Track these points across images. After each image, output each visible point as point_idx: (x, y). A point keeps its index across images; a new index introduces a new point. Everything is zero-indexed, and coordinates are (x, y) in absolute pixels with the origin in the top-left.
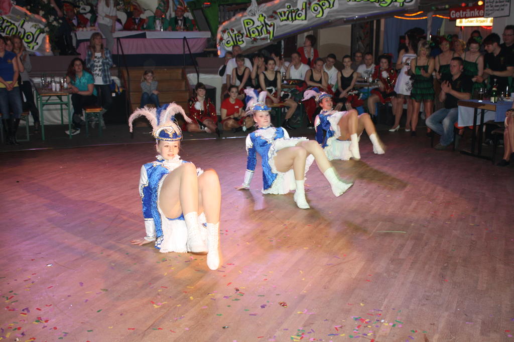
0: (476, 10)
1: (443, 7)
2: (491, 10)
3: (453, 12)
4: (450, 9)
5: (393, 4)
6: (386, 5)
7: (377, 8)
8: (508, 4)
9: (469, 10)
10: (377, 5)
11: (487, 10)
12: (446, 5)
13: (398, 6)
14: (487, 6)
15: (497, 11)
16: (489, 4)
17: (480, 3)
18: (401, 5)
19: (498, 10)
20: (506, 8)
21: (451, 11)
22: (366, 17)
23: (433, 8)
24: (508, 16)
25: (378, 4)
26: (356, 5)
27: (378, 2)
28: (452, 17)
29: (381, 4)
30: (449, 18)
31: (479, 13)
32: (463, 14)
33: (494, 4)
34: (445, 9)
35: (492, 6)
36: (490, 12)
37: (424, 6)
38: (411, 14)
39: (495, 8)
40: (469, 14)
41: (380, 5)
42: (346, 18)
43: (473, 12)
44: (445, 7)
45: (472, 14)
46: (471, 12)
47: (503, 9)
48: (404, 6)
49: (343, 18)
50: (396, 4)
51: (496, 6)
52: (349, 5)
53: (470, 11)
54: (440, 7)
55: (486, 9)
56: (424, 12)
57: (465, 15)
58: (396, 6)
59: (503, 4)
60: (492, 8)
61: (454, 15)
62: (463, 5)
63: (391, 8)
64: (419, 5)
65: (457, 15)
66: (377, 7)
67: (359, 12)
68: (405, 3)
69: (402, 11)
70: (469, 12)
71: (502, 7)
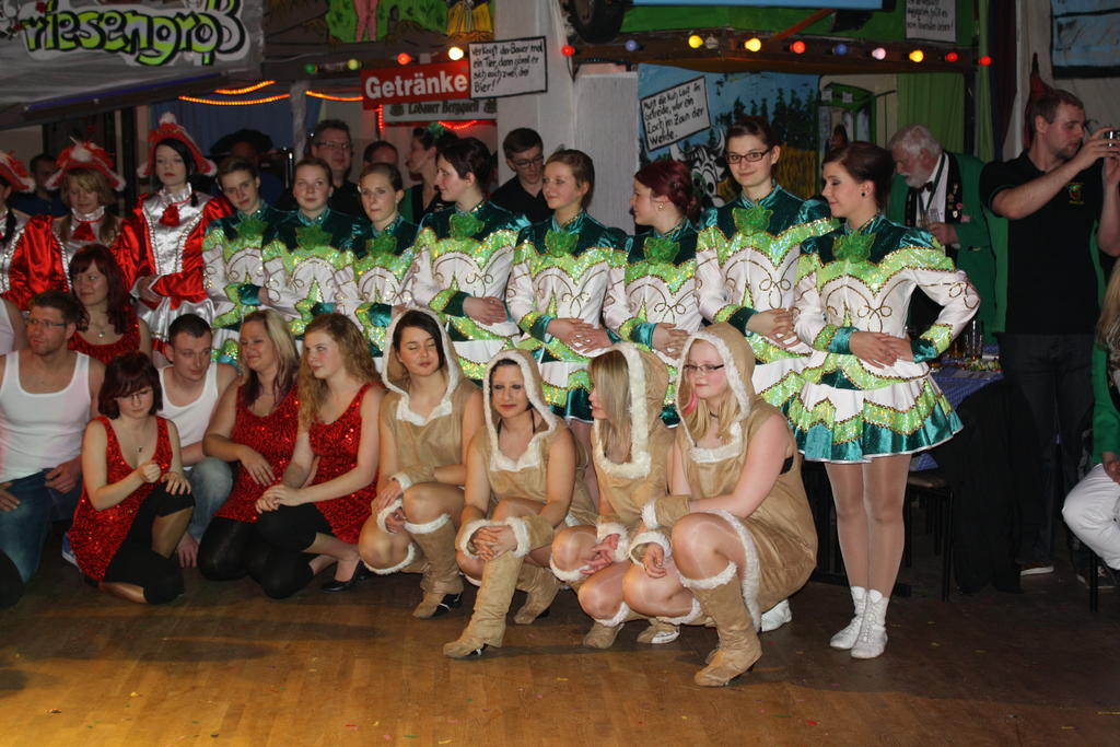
0: (442, 74)
1: (341, 64)
2: (490, 75)
3: (375, 80)
4: (361, 74)
5: (182, 59)
6: (158, 61)
7: (130, 70)
8: (540, 55)
9: (421, 75)
10: (130, 60)
11: (477, 75)
12: (348, 59)
13: (198, 62)
14: (478, 63)
15: (508, 78)
16: (481, 57)
17: (456, 54)
18: (207, 61)
19: (511, 74)
20: (536, 70)
21: (368, 77)
22: (96, 100)
23: (310, 69)
24: (542, 91)
25: (133, 57)
26: (59, 60)
27: (132, 52)
28: (372, 96)
29: (143, 59)
30: (361, 98)
31: (452, 83)
32: (403, 89)
33: (498, 57)
34: (348, 72)
35: (491, 64)
36: (489, 81)
37: (278, 65)
38: (237, 89)
39: (502, 69)
40: (422, 86)
41: (137, 60)
42: (27, 104)
43: (435, 80)
44: (346, 68)
45: (433, 85)
46: (430, 81)
47: (525, 73)
48: (215, 64)
49: (18, 104)
50: (189, 56)
51: (504, 63)
52: (37, 61)
53: (425, 78)
54: (328, 66)
55: (473, 70)
56: (277, 81)
57: (412, 88)
58: (192, 62)
59: (523, 55)
60: (492, 70)
61: (377, 89)
62: (404, 59)
63: (173, 72)
64: (263, 59)
65: (385, 89)
66: (128, 68)
67: (72, 84)
68: (218, 56)
69: (211, 80)
70: (422, 81)
71: (524, 66)
